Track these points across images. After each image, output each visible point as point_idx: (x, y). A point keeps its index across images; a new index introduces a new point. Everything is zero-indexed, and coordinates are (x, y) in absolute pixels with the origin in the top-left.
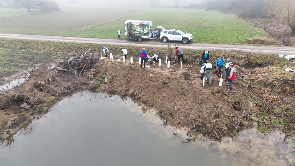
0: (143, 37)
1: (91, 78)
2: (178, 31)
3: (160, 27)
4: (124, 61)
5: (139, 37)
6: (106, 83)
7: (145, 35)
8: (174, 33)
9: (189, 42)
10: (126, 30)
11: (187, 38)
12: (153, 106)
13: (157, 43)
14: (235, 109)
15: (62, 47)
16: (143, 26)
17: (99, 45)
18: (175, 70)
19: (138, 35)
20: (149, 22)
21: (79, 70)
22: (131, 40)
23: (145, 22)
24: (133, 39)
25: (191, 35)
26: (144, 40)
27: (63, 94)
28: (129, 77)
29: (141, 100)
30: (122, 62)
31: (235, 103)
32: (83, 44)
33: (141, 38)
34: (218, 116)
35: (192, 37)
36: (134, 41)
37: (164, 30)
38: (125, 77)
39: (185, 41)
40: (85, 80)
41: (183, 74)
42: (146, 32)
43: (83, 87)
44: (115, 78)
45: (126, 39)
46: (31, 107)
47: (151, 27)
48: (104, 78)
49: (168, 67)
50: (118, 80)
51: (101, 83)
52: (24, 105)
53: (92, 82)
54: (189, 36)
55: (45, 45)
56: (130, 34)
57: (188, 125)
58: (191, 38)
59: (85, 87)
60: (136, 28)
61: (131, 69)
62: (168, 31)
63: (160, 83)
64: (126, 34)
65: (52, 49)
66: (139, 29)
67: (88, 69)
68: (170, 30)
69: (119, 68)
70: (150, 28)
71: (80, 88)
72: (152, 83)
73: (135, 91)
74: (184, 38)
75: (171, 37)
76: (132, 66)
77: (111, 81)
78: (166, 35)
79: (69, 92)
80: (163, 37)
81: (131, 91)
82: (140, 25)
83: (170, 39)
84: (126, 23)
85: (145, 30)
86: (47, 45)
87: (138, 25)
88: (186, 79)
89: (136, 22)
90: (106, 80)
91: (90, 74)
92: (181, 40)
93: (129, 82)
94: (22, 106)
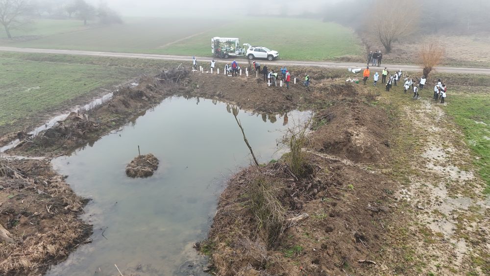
0: (230, 54)
1: (186, 85)
2: (264, 48)
3: (246, 44)
4: (212, 72)
5: (226, 54)
6: (198, 88)
7: (231, 52)
8: (259, 50)
9: (274, 59)
10: (213, 47)
11: (272, 56)
12: (233, 100)
13: (243, 60)
14: (287, 99)
15: (151, 63)
16: (229, 43)
17: (186, 62)
18: (252, 77)
19: (225, 52)
20: (236, 40)
21: (175, 80)
22: (218, 57)
23: (232, 39)
24: (219, 56)
25: (277, 52)
26: (231, 57)
27: (167, 94)
28: (216, 83)
29: (225, 97)
30: (210, 73)
31: (288, 96)
32: (171, 61)
33: (228, 55)
34: (274, 102)
35: (277, 54)
36: (220, 58)
37: (250, 48)
38: (213, 83)
39: (270, 58)
40: (181, 87)
41: (258, 80)
42: (232, 49)
43: (180, 91)
44: (205, 84)
45: (212, 57)
46: (149, 100)
47: (238, 45)
48: (196, 85)
49: (247, 76)
50: (208, 86)
51: (194, 88)
52: (144, 98)
53: (187, 88)
54: (274, 53)
55: (134, 62)
56: (217, 51)
57: (255, 108)
58: (276, 56)
59: (182, 91)
60: (222, 45)
61: (218, 77)
62: (254, 48)
63: (239, 86)
64: (213, 51)
65: (141, 65)
66: (226, 46)
67: (183, 78)
68: (257, 48)
69: (208, 77)
70: (236, 46)
71: (178, 91)
72: (233, 86)
73: (220, 92)
74: (269, 56)
75: (257, 54)
76: (219, 76)
77: (202, 87)
78: (252, 52)
79: (170, 94)
80: (250, 55)
81: (218, 93)
82: (226, 42)
83: (256, 56)
84: (212, 40)
85: (231, 47)
86: (136, 61)
87: (225, 43)
88: (258, 83)
89: (223, 40)
90: (198, 86)
91: (185, 82)
92: (266, 57)
93: (216, 87)
94: (143, 98)
